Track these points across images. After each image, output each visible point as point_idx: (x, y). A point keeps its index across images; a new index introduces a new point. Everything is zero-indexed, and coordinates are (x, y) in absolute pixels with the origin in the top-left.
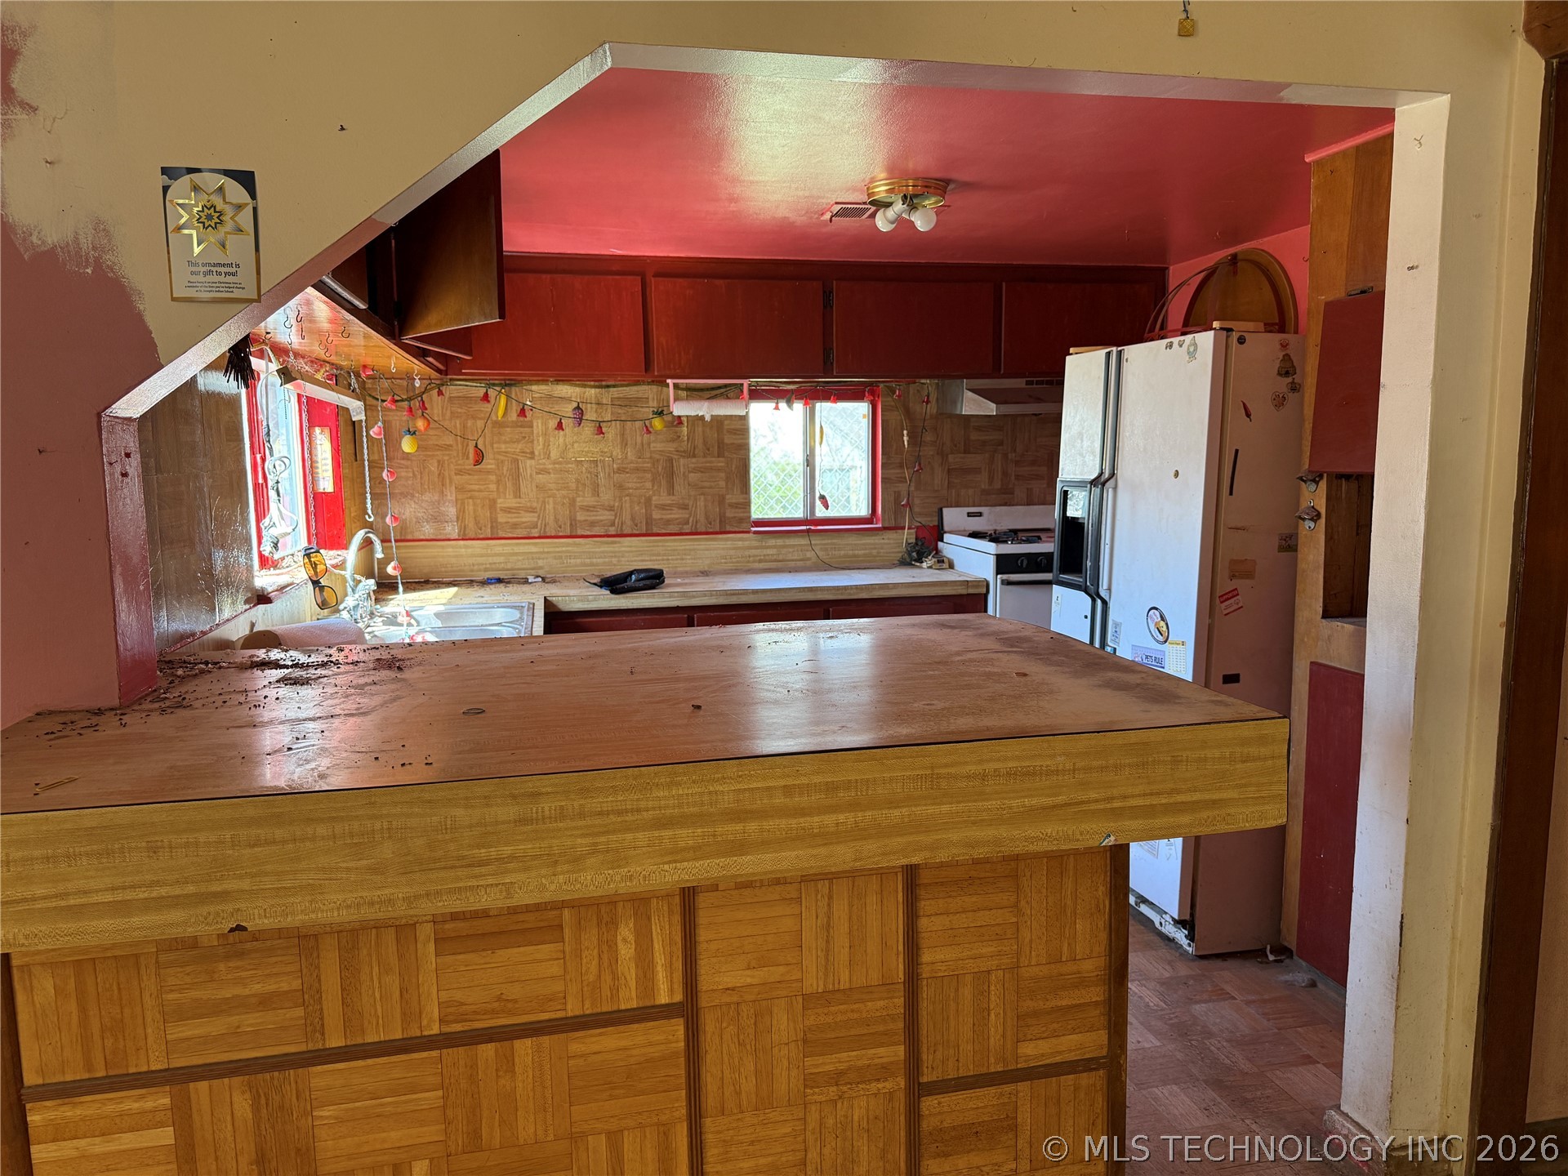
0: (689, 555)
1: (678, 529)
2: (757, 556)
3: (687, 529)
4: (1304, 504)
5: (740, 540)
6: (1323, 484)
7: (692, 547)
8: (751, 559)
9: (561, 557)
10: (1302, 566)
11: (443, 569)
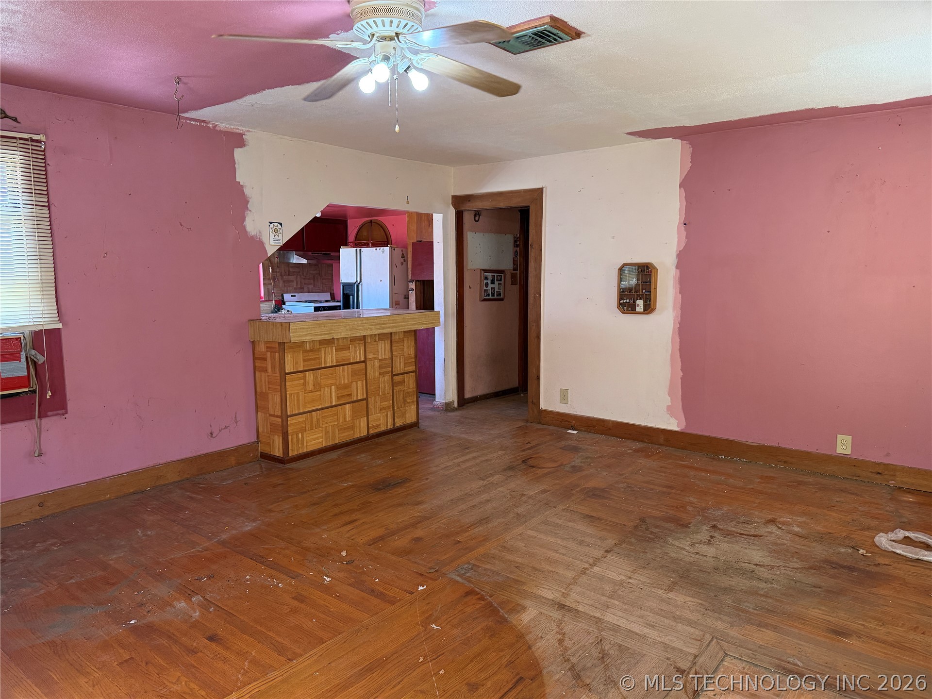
4: (409, 288)
6: (414, 283)
10: (410, 302)
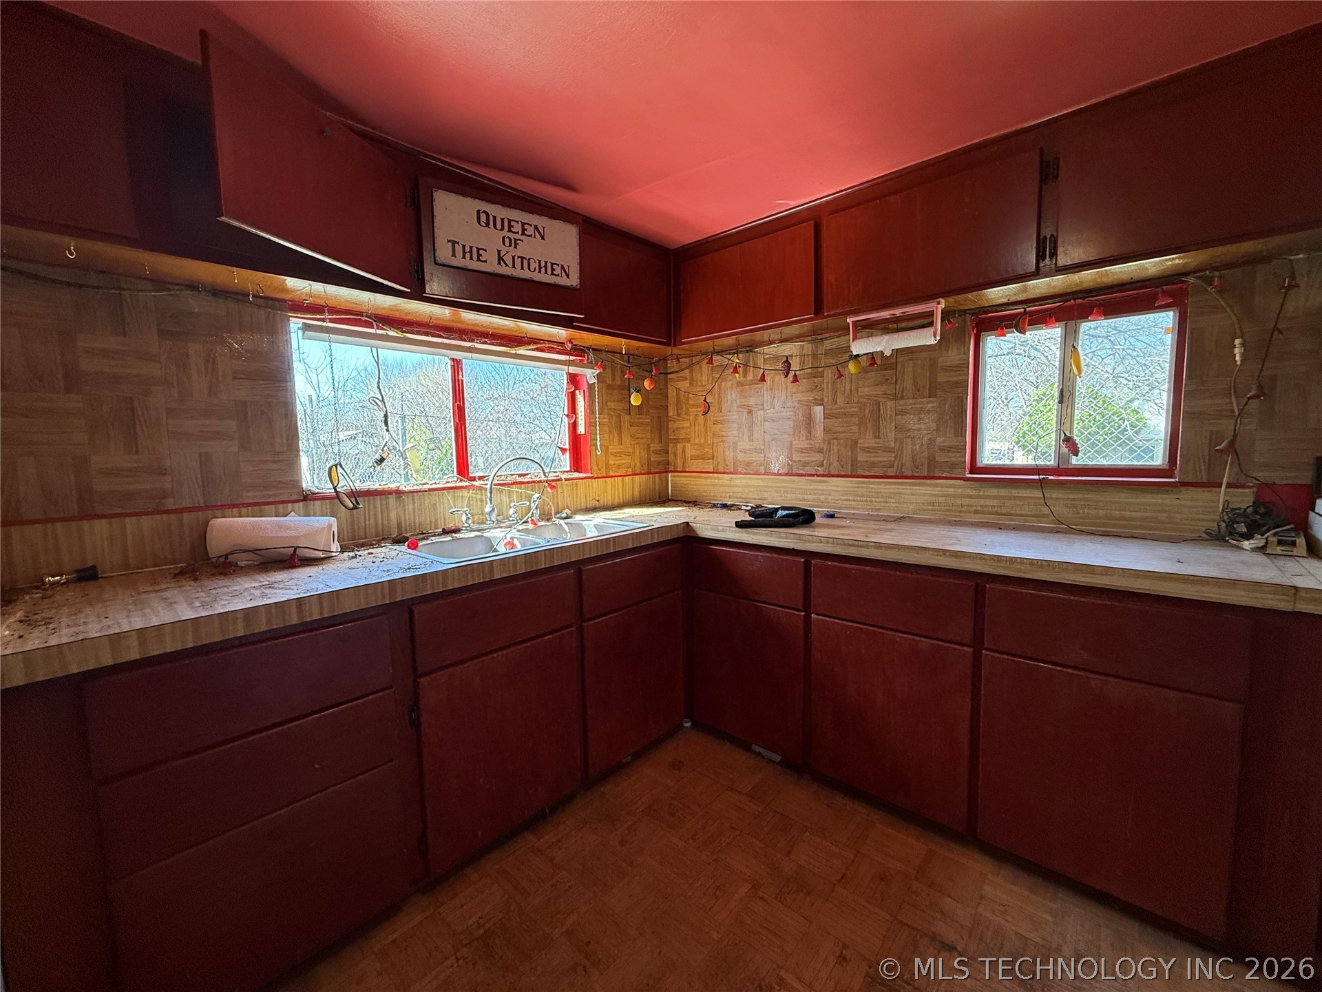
0: (894, 498)
1: (882, 472)
2: (971, 506)
3: (891, 472)
5: (951, 486)
7: (896, 491)
8: (965, 508)
9: (780, 492)
11: (705, 494)
